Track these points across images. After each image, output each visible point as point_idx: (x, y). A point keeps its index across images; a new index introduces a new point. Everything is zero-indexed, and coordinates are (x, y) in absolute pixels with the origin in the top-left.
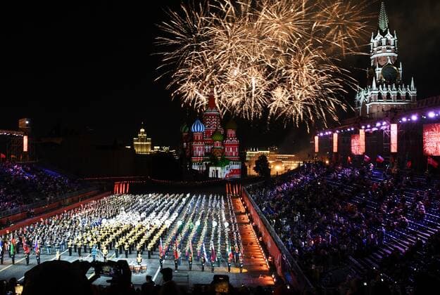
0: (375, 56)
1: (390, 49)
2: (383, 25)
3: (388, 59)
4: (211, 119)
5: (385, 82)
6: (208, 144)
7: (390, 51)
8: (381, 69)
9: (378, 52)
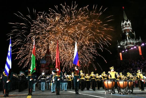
0: (125, 29)
1: (130, 26)
2: (126, 18)
3: (130, 30)
4: (48, 59)
5: (130, 38)
6: (47, 70)
7: (130, 27)
8: (128, 33)
9: (125, 27)
